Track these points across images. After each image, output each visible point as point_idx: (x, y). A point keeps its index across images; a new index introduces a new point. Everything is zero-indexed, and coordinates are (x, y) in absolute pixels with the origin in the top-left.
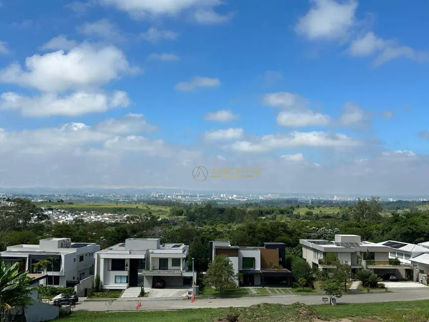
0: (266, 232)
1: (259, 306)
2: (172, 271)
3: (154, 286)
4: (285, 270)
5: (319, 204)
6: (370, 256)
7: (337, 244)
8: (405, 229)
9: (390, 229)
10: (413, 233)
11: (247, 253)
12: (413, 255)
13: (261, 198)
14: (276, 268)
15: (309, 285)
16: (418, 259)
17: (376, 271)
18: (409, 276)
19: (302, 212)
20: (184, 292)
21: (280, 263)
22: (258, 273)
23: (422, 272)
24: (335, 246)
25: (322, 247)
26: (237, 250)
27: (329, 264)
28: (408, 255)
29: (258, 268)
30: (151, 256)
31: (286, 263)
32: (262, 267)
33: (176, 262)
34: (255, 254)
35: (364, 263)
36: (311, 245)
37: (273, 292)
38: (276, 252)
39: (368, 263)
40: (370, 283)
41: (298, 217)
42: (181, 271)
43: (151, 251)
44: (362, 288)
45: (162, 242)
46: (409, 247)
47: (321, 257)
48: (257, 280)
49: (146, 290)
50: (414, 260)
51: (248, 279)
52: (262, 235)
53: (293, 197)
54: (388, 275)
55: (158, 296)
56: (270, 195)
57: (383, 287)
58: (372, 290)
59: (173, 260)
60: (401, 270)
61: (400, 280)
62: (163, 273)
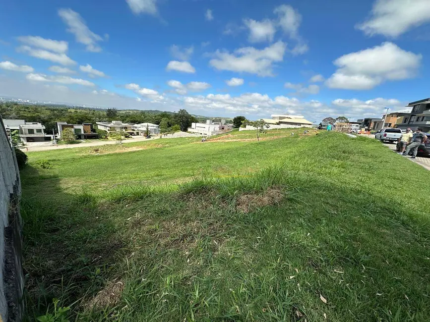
0: (80, 119)
1: (104, 145)
2: (37, 135)
3: (28, 141)
4: (94, 133)
5: (80, 108)
6: (126, 128)
7: (114, 124)
8: (132, 120)
9: (125, 120)
11: (77, 127)
13: (45, 103)
14: (90, 133)
15: (106, 138)
16: (140, 129)
17: (129, 133)
18: (138, 134)
20: (50, 143)
21: (91, 131)
22: (83, 135)
25: (109, 125)
26: (73, 126)
27: (111, 131)
28: (136, 128)
29: (83, 133)
30: (23, 128)
31: (94, 131)
33: (39, 131)
34: (81, 127)
35: (124, 130)
36: (103, 124)
38: (90, 126)
40: (127, 137)
41: (71, 112)
42: (43, 135)
43: (21, 126)
45: (26, 121)
46: (136, 125)
47: (108, 128)
48: (83, 137)
49: (25, 143)
50: (138, 129)
51: (79, 137)
52: (78, 120)
54: (131, 134)
55: (33, 145)
57: (131, 138)
58: (129, 139)
59: (37, 130)
60: (135, 132)
61: (135, 135)
62: (32, 136)
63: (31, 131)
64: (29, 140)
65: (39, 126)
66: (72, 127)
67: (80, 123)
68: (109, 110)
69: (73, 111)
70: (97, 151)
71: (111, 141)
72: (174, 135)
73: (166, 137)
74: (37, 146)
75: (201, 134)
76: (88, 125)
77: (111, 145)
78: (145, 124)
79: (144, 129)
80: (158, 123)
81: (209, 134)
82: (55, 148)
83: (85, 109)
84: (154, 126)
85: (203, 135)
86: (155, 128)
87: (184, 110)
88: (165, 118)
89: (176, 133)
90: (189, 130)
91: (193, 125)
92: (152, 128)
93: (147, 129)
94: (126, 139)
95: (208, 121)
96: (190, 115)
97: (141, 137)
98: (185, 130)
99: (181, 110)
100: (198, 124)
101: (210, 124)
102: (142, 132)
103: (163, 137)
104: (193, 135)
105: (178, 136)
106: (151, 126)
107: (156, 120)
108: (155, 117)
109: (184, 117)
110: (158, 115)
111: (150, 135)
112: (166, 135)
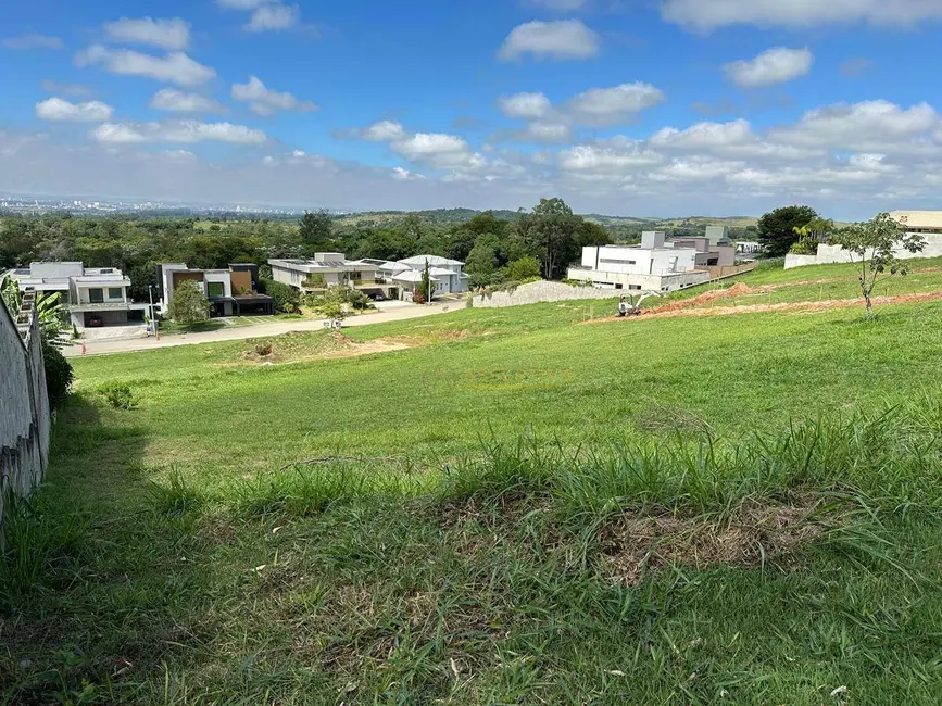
0: (222, 251)
1: (288, 334)
2: (108, 305)
3: (87, 325)
4: (262, 296)
5: (225, 217)
6: (356, 276)
7: (320, 263)
8: (376, 247)
9: (357, 247)
10: (385, 249)
11: (213, 276)
12: (395, 273)
14: (249, 295)
15: (296, 311)
16: (400, 277)
17: (365, 291)
18: (394, 294)
20: (141, 329)
21: (254, 288)
22: (228, 301)
23: (406, 290)
24: (317, 266)
25: (307, 268)
26: (202, 274)
27: (312, 286)
28: (389, 273)
29: (228, 294)
30: (78, 285)
31: (260, 287)
32: (234, 293)
33: (115, 292)
34: (223, 277)
35: (351, 283)
36: (288, 266)
37: (255, 321)
38: (248, 274)
39: (355, 284)
40: (359, 305)
41: (201, 231)
42: (125, 304)
43: (74, 279)
44: (353, 310)
45: (87, 266)
46: (388, 265)
47: (303, 278)
48: (228, 309)
49: (80, 329)
50: (396, 278)
51: (218, 309)
52: (216, 255)
54: (374, 295)
57: (374, 308)
58: (365, 311)
59: (111, 290)
60: (385, 288)
61: (385, 299)
62: (98, 308)
63: (96, 295)
64: (93, 320)
65: (117, 278)
66: (200, 277)
67: (221, 265)
68: (309, 220)
69: (206, 226)
70: (264, 353)
71: (312, 322)
72: (516, 293)
73: (487, 303)
74: (108, 340)
75: (619, 286)
76: (245, 269)
77: (308, 334)
78: (419, 260)
79: (416, 277)
80: (460, 254)
81: (652, 286)
82: (153, 344)
83: (241, 217)
84: (447, 267)
85: (626, 291)
86: (451, 272)
87: (556, 200)
88: (488, 236)
89: (522, 288)
90: (572, 273)
91: (588, 253)
92: (443, 271)
93: (426, 276)
94: (358, 312)
95: (648, 237)
96: (580, 218)
97: (407, 304)
98: (559, 275)
99: (543, 201)
100: (606, 252)
101: (658, 245)
102: (408, 286)
103: (477, 302)
104: (588, 293)
105: (531, 296)
106: (439, 267)
107: (455, 242)
108: (454, 231)
109: (554, 227)
110: (463, 227)
111: (434, 296)
112: (486, 297)
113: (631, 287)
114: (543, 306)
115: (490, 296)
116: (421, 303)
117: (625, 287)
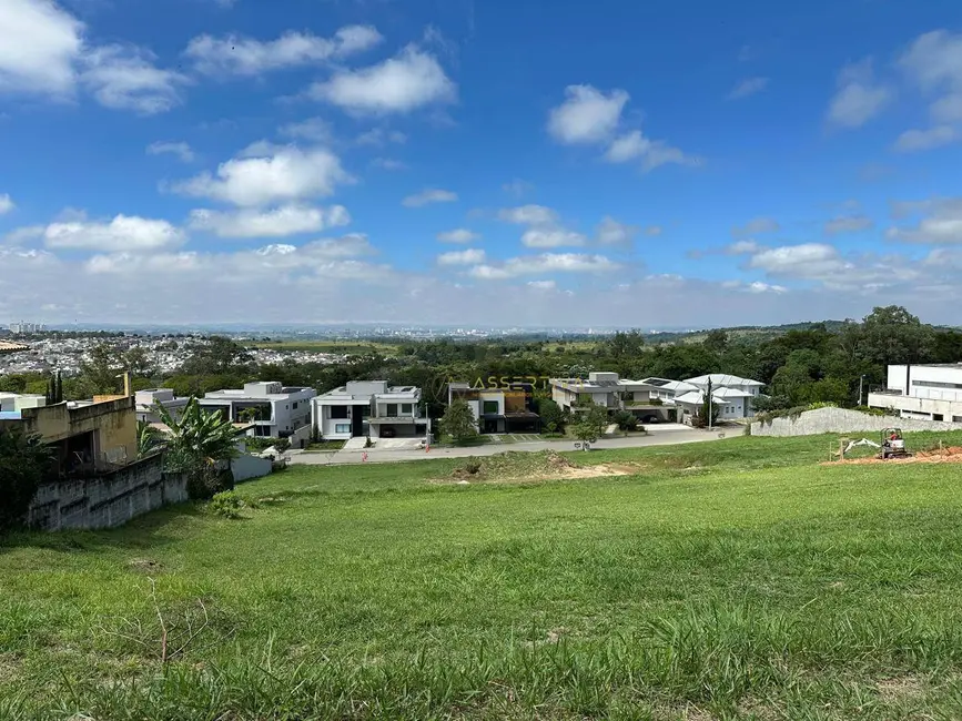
2: (403, 418)
3: (382, 436)
4: (533, 414)
5: (573, 339)
6: (629, 396)
7: (592, 383)
8: (669, 365)
10: (678, 368)
11: (490, 395)
12: (677, 394)
13: (504, 333)
14: (522, 413)
15: (559, 430)
17: (635, 412)
18: (672, 417)
19: (552, 348)
20: (417, 442)
21: (527, 406)
22: (501, 418)
23: (687, 412)
24: (589, 386)
25: (575, 388)
26: (478, 393)
27: (582, 405)
28: (671, 393)
29: (501, 412)
30: (378, 401)
31: (533, 405)
32: (507, 411)
33: (407, 408)
34: (499, 397)
35: (621, 403)
36: (562, 385)
37: (519, 438)
39: (626, 404)
40: (629, 425)
41: (547, 353)
42: (413, 418)
43: (376, 396)
44: (619, 431)
45: (390, 385)
46: (673, 385)
47: (573, 399)
48: (501, 426)
49: (373, 439)
50: (681, 399)
51: (490, 424)
53: (543, 331)
54: (649, 417)
55: (387, 446)
56: (515, 330)
57: (642, 430)
58: (631, 434)
59: (404, 405)
60: (664, 410)
61: (661, 421)
62: (391, 421)
63: (392, 409)
64: (388, 431)
65: (410, 395)
66: (477, 396)
68: (620, 339)
70: (474, 470)
73: (767, 431)
74: (390, 450)
75: (938, 418)
78: (702, 380)
79: (696, 399)
80: (766, 375)
84: (741, 387)
85: (948, 424)
86: (746, 394)
87: (894, 308)
88: (804, 352)
89: (807, 415)
90: (875, 399)
91: (896, 375)
93: (707, 398)
94: (623, 434)
97: (681, 427)
99: (877, 310)
100: (919, 372)
102: (690, 409)
103: (755, 429)
104: (890, 423)
105: (816, 426)
106: (731, 387)
107: (764, 359)
108: (764, 347)
109: (891, 340)
110: (775, 342)
111: (718, 420)
112: (766, 424)
113: (955, 419)
114: (830, 438)
115: (770, 422)
116: (701, 427)
117: (947, 418)
